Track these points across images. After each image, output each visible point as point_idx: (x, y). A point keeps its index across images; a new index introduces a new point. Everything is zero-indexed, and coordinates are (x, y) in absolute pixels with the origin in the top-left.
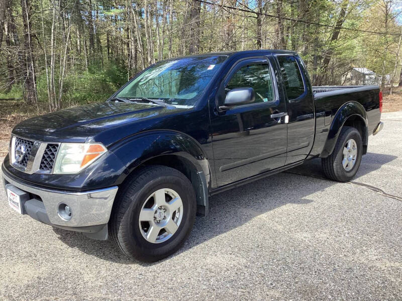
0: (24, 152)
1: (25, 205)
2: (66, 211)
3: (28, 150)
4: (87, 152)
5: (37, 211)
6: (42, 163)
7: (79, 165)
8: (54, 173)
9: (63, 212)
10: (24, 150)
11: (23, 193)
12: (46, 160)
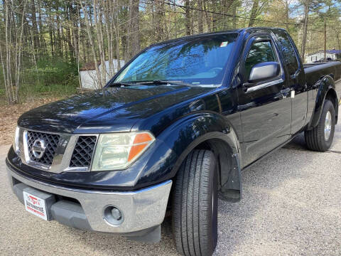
0: (44, 148)
1: (52, 209)
2: (114, 214)
3: (49, 145)
4: (134, 142)
5: (71, 217)
6: (73, 159)
7: (126, 159)
8: (93, 170)
9: (109, 216)
10: (45, 146)
11: (48, 196)
12: (78, 155)
